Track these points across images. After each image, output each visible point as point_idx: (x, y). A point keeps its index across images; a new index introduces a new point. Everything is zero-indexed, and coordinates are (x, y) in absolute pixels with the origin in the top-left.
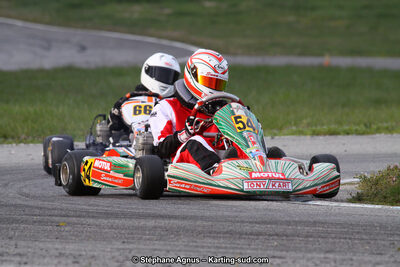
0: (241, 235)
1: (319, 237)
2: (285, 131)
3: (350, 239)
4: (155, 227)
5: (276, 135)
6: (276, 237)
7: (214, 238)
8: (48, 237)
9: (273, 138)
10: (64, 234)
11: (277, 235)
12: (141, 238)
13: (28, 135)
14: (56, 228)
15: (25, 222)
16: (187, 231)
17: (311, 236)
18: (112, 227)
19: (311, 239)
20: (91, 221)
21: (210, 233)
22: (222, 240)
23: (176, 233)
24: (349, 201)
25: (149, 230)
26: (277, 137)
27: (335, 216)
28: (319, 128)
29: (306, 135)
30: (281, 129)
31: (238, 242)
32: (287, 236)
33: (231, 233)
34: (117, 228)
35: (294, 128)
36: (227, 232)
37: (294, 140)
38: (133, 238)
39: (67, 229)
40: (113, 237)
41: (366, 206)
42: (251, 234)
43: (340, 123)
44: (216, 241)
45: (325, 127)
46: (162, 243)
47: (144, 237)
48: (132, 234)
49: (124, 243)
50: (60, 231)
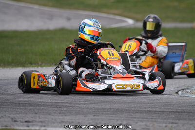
0: (155, 112)
7: (141, 113)
8: (55, 113)
10: (63, 111)
11: (173, 112)
12: (103, 114)
13: (42, 63)
14: (59, 109)
15: (44, 105)
16: (127, 110)
18: (88, 108)
20: (77, 105)
21: (139, 111)
22: (145, 115)
23: (120, 111)
25: (107, 110)
32: (179, 112)
33: (149, 112)
34: (91, 109)
36: (146, 111)
38: (99, 114)
39: (65, 109)
40: (89, 113)
42: (160, 111)
44: (142, 115)
46: (114, 116)
47: (105, 113)
48: (98, 111)
49: (94, 116)
50: (61, 110)
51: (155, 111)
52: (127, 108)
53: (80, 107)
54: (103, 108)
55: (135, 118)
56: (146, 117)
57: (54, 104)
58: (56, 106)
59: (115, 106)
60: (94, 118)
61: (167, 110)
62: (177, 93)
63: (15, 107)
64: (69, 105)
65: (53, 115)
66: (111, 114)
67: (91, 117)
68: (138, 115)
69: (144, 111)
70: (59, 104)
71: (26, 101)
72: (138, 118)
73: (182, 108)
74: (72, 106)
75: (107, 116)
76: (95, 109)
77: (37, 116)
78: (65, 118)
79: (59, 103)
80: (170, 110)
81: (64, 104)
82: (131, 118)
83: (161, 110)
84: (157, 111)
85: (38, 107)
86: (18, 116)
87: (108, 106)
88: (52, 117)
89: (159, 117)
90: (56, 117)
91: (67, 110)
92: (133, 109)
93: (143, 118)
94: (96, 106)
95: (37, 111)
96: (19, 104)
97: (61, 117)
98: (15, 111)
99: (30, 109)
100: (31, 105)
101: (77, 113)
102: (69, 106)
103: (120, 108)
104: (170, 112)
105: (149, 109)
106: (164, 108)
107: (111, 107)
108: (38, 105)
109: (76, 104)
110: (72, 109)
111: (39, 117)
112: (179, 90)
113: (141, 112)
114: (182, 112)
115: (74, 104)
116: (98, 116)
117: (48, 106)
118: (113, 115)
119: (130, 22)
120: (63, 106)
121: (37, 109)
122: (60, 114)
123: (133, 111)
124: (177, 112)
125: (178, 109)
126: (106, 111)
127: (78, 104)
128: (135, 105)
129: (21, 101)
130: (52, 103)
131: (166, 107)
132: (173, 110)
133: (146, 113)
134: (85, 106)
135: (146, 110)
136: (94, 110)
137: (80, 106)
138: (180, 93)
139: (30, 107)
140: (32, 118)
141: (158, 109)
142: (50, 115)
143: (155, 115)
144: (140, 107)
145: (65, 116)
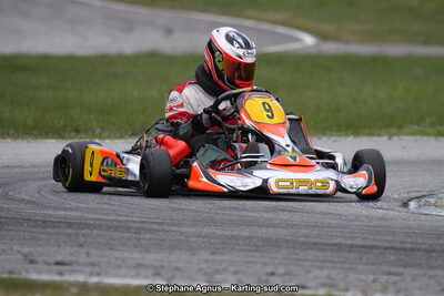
0: (351, 248)
2: (406, 130)
4: (250, 237)
5: (394, 135)
6: (392, 251)
7: (319, 250)
8: (125, 245)
9: (390, 138)
10: (143, 242)
11: (393, 248)
12: (232, 249)
13: (103, 130)
14: (134, 235)
15: (99, 227)
16: (288, 241)
17: (434, 251)
18: (199, 236)
19: (434, 254)
20: (175, 228)
21: (315, 244)
22: (328, 253)
23: (273, 244)
25: (244, 240)
26: (395, 138)
29: (430, 136)
30: (400, 127)
31: (347, 255)
32: (405, 250)
33: (339, 247)
34: (207, 236)
35: (416, 127)
36: (331, 245)
37: (415, 141)
38: (225, 248)
39: (147, 236)
40: (201, 247)
42: (364, 247)
44: (321, 254)
46: (258, 254)
47: (237, 247)
48: (223, 243)
49: (213, 253)
50: (138, 239)
51: (352, 246)
52: (288, 238)
53: (180, 232)
54: (234, 236)
55: (305, 260)
56: (330, 259)
57: (124, 224)
58: (128, 229)
59: (262, 232)
60: (211, 257)
61: (376, 243)
62: (405, 205)
63: (33, 230)
64: (156, 227)
65: (119, 250)
66: (251, 251)
67: (206, 255)
68: (312, 254)
69: (326, 244)
70: (135, 225)
71: (60, 217)
72: (314, 261)
73: (415, 240)
74: (164, 231)
76: (216, 238)
77: (84, 250)
78: (148, 256)
79: (136, 222)
80: (387, 245)
81: (146, 225)
82: (298, 260)
83: (367, 243)
84: (357, 246)
85: (86, 231)
86: (39, 249)
87: (246, 232)
88: (116, 254)
89: (361, 259)
90: (126, 255)
91: (151, 239)
92: (302, 239)
93: (324, 261)
94: (217, 232)
95: (83, 239)
96: (44, 222)
97: (136, 255)
98: (33, 238)
99: (68, 235)
100: (70, 225)
101: (175, 247)
102: (157, 230)
103: (273, 236)
104: (385, 248)
105: (338, 241)
106: (374, 240)
107: (254, 235)
108: (88, 226)
109: (173, 225)
110: (164, 236)
111: (88, 254)
112: (411, 200)
113: (321, 247)
114: (413, 250)
116: (218, 254)
117: (110, 228)
118: (255, 251)
119: (309, 40)
120: (144, 229)
121: (84, 236)
122: (136, 246)
123: (304, 243)
124: (402, 249)
125: (403, 242)
126: (241, 242)
127: (178, 225)
128: (308, 232)
129: (50, 216)
130: (120, 221)
131: (378, 237)
132: (393, 245)
133: (332, 250)
134: (193, 230)
135: (332, 242)
136: (213, 241)
137: (183, 230)
138: (413, 205)
139: (69, 231)
140: (71, 255)
141: (359, 242)
142: (112, 249)
143: (353, 255)
144: (318, 236)
145: (148, 252)
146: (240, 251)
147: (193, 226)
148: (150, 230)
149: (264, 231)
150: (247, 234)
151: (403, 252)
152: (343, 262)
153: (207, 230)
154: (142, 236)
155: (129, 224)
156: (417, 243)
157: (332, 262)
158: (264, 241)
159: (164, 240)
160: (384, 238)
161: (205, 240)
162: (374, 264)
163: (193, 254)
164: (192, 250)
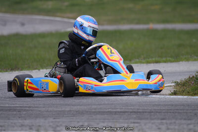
0: (116, 113)
1: (157, 112)
3: (173, 113)
4: (70, 111)
6: (134, 113)
7: (102, 114)
8: (14, 117)
10: (23, 115)
11: (134, 112)
12: (63, 116)
14: (18, 113)
16: (87, 112)
17: (152, 112)
18: (47, 111)
19: (152, 114)
20: (36, 109)
21: (99, 112)
22: (106, 116)
23: (81, 113)
24: (170, 95)
25: (68, 112)
27: (164, 102)
28: (150, 59)
29: (143, 63)
32: (140, 112)
33: (110, 113)
34: (51, 111)
36: (107, 112)
38: (59, 116)
40: (49, 116)
41: (179, 97)
42: (121, 112)
43: (161, 57)
44: (103, 116)
45: (154, 59)
46: (74, 118)
47: (65, 115)
48: (58, 114)
49: (54, 118)
50: (20, 114)
51: (116, 112)
52: (87, 110)
53: (39, 111)
54: (63, 111)
55: (96, 119)
56: (107, 118)
57: (12, 108)
58: (15, 110)
59: (75, 108)
60: (54, 120)
61: (126, 110)
62: (137, 93)
64: (27, 109)
66: (72, 116)
67: (51, 120)
68: (98, 116)
69: (104, 112)
70: (18, 108)
72: (100, 119)
73: (143, 108)
74: (32, 110)
75: (67, 118)
79: (18, 107)
80: (131, 111)
81: (22, 108)
82: (92, 119)
83: (122, 110)
84: (118, 112)
87: (68, 109)
89: (121, 117)
90: (16, 121)
92: (93, 110)
93: (104, 119)
94: (55, 109)
97: (20, 121)
101: (37, 117)
102: (28, 110)
104: (131, 112)
105: (110, 110)
107: (72, 109)
109: (35, 107)
114: (143, 112)
115: (33, 107)
116: (57, 118)
118: (74, 116)
120: (22, 110)
123: (95, 112)
124: (138, 112)
125: (138, 109)
126: (66, 113)
128: (95, 107)
131: (127, 108)
132: (134, 111)
133: (107, 114)
134: (44, 109)
135: (107, 111)
136: (54, 113)
137: (39, 109)
138: (140, 93)
141: (119, 110)
143: (117, 116)
144: (101, 108)
145: (25, 119)
146: (66, 117)
147: (44, 107)
148: (25, 110)
149: (76, 107)
150: (69, 109)
151: (138, 113)
152: (113, 119)
153: (50, 109)
154: (21, 113)
155: (14, 108)
156: (144, 109)
157: (108, 119)
158: (77, 112)
159: (32, 114)
160: (130, 108)
161: (50, 113)
162: (126, 119)
163: (45, 119)
164: (45, 117)
